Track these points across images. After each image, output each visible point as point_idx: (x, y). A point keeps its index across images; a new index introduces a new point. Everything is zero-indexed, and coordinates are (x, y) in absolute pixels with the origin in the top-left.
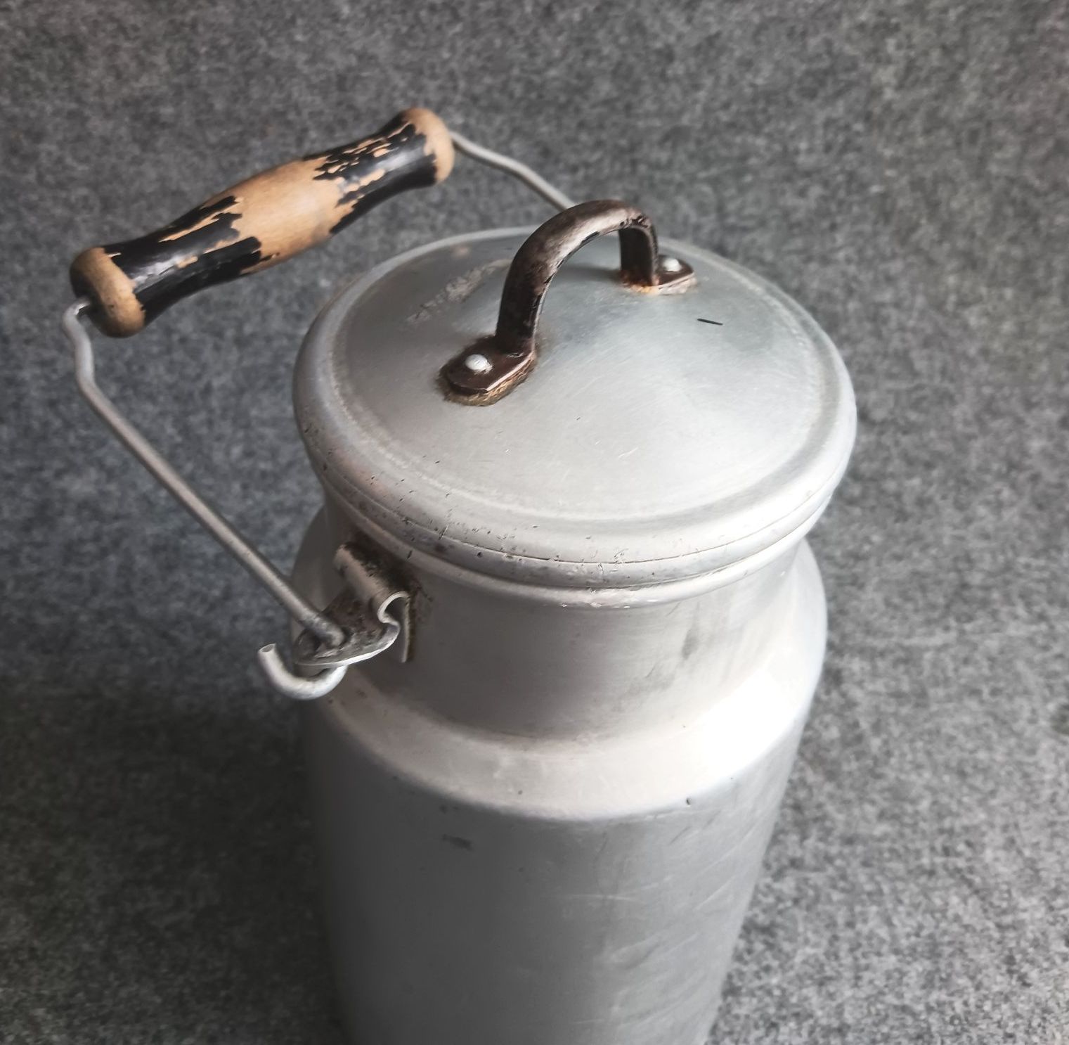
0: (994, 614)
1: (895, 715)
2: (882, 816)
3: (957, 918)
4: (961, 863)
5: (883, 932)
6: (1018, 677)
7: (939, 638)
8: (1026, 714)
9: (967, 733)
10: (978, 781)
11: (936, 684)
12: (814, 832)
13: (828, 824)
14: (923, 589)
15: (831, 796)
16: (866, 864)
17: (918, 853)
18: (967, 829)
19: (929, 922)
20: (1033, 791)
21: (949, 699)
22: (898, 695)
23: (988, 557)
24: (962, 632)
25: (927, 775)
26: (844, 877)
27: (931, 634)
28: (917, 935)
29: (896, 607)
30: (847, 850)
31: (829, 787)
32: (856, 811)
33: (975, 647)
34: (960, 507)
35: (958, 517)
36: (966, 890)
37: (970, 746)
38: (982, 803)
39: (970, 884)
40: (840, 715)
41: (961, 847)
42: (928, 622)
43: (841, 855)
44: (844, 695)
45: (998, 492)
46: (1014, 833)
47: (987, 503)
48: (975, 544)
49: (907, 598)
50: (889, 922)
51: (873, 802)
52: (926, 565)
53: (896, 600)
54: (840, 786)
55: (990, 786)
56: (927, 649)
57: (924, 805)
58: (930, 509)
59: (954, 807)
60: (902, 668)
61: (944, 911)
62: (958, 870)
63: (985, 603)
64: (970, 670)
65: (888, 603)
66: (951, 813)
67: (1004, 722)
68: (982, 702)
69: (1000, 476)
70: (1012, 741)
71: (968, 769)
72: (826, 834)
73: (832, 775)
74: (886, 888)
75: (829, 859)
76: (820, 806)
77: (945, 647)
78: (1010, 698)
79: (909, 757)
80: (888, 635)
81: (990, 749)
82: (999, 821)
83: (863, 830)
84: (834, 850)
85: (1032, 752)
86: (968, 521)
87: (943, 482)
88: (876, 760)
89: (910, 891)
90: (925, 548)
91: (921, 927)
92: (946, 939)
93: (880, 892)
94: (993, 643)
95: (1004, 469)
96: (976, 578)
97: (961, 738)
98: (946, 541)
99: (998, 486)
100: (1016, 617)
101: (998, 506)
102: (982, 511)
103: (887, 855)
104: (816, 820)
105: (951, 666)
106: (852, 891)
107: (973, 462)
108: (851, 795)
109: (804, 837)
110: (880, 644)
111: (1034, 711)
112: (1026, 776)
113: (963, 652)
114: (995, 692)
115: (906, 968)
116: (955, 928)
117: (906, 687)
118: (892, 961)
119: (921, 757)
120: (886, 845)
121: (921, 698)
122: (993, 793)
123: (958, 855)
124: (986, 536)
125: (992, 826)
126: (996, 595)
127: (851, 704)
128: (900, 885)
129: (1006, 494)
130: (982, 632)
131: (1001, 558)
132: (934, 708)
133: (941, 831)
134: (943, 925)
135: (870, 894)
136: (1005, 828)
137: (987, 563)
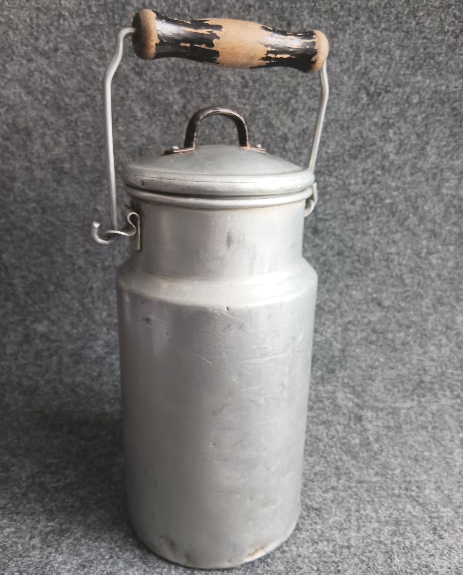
0: (435, 395)
1: (386, 435)
2: (376, 474)
3: (410, 513)
4: (414, 494)
5: (373, 515)
6: (445, 422)
7: (409, 404)
8: (449, 438)
9: (420, 444)
10: (424, 463)
11: (407, 423)
12: (344, 478)
13: (351, 475)
14: (402, 382)
15: (353, 466)
16: (367, 491)
17: (393, 489)
18: (417, 482)
19: (396, 514)
20: (450, 469)
21: (412, 430)
22: (388, 427)
23: (433, 369)
24: (420, 402)
25: (399, 460)
26: (356, 494)
27: (405, 402)
28: (390, 517)
29: (389, 390)
30: (359, 485)
31: (353, 462)
32: (365, 472)
33: (425, 408)
34: (421, 346)
35: (421, 351)
36: (415, 503)
37: (421, 449)
38: (426, 472)
39: (417, 501)
40: (360, 434)
41: (414, 488)
42: (404, 397)
43: (356, 487)
44: (362, 426)
45: (440, 340)
46: (439, 484)
47: (435, 345)
48: (428, 363)
49: (394, 386)
50: (376, 512)
51: (373, 469)
52: (404, 372)
53: (389, 387)
54: (358, 462)
55: (430, 466)
56: (403, 408)
57: (397, 471)
58: (408, 347)
59: (412, 473)
60: (391, 416)
61: (403, 511)
62: (412, 496)
63: (431, 390)
64: (423, 418)
65: (385, 388)
66: (410, 475)
67: (437, 441)
68: (428, 432)
69: (441, 333)
70: (442, 449)
71: (419, 458)
72: (349, 479)
73: (355, 457)
74: (376, 500)
75: (350, 488)
76: (348, 469)
77: (412, 407)
78: (441, 430)
79: (392, 452)
80: (384, 402)
81: (430, 451)
82: (433, 480)
83: (367, 478)
84: (352, 485)
85: (451, 453)
86: (425, 353)
87: (415, 334)
88: (376, 453)
89: (388, 502)
90: (404, 364)
91: (391, 514)
92: (404, 519)
93: (374, 501)
94: (434, 407)
95: (444, 330)
96: (427, 379)
97: (417, 446)
98: (414, 362)
99: (441, 337)
100: (445, 396)
101: (440, 346)
102: (432, 348)
103: (378, 488)
104: (345, 473)
105: (413, 416)
106: (360, 500)
107: (429, 326)
108: (363, 465)
109: (339, 479)
110: (380, 405)
111: (452, 437)
112: (447, 463)
113: (420, 410)
114: (434, 428)
115: (383, 528)
116: (409, 516)
117: (392, 424)
118: (376, 525)
119: (397, 453)
120: (378, 485)
121: (399, 428)
122: (431, 469)
123: (412, 491)
124: (433, 360)
125: (430, 481)
126: (436, 386)
127: (365, 430)
128: (383, 499)
129: (444, 341)
130: (429, 402)
131: (440, 370)
132: (405, 433)
133: (405, 482)
134: (403, 514)
135: (368, 502)
136: (436, 482)
137: (433, 372)
